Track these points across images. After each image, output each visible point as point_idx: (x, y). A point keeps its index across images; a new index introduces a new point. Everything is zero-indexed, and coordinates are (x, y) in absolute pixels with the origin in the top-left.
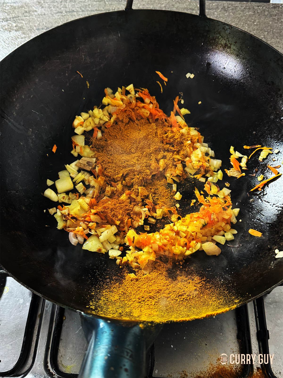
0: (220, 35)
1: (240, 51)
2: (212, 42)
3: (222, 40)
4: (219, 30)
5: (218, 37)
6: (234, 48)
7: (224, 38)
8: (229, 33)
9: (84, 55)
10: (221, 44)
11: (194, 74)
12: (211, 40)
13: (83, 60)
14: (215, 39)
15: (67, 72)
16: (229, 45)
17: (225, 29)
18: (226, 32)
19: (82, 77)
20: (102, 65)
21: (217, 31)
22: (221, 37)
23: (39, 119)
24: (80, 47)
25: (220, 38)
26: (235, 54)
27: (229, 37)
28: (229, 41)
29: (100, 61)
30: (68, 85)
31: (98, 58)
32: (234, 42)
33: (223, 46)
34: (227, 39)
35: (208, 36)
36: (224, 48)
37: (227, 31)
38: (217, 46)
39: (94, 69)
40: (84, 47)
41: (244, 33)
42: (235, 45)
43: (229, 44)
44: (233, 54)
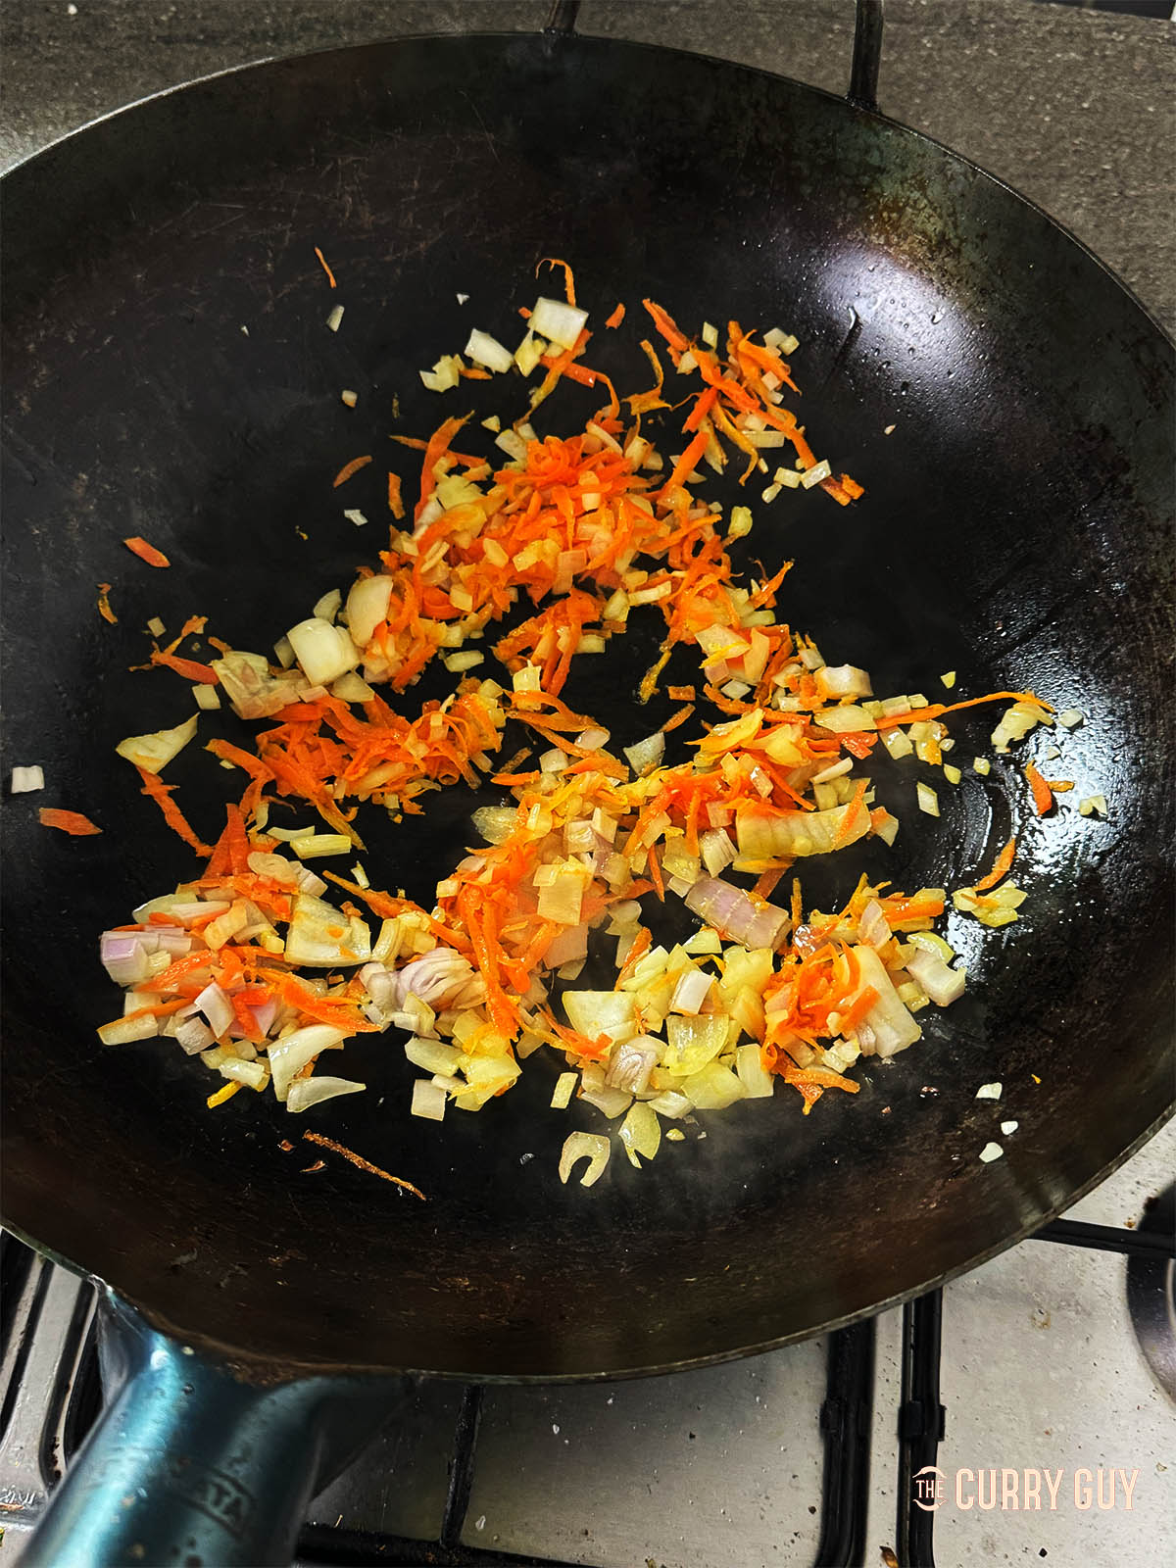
0: (926, 197)
1: (995, 273)
2: (890, 218)
3: (931, 216)
4: (921, 173)
5: (915, 202)
6: (975, 257)
7: (938, 210)
8: (963, 195)
9: (352, 195)
10: (924, 233)
11: (798, 339)
12: (886, 207)
13: (347, 214)
14: (904, 206)
15: (271, 255)
16: (955, 243)
17: (949, 173)
18: (952, 186)
19: (333, 283)
20: (422, 246)
21: (913, 177)
22: (925, 201)
23: (125, 437)
24: (340, 161)
25: (922, 205)
26: (975, 285)
27: (959, 209)
28: (956, 227)
29: (419, 227)
30: (269, 308)
31: (410, 216)
32: (977, 236)
33: (930, 241)
34: (949, 216)
35: (877, 190)
36: (932, 252)
37: (952, 183)
38: (905, 239)
39: (388, 258)
40: (354, 161)
41: (1022, 203)
42: (977, 246)
43: (957, 237)
44: (967, 282)
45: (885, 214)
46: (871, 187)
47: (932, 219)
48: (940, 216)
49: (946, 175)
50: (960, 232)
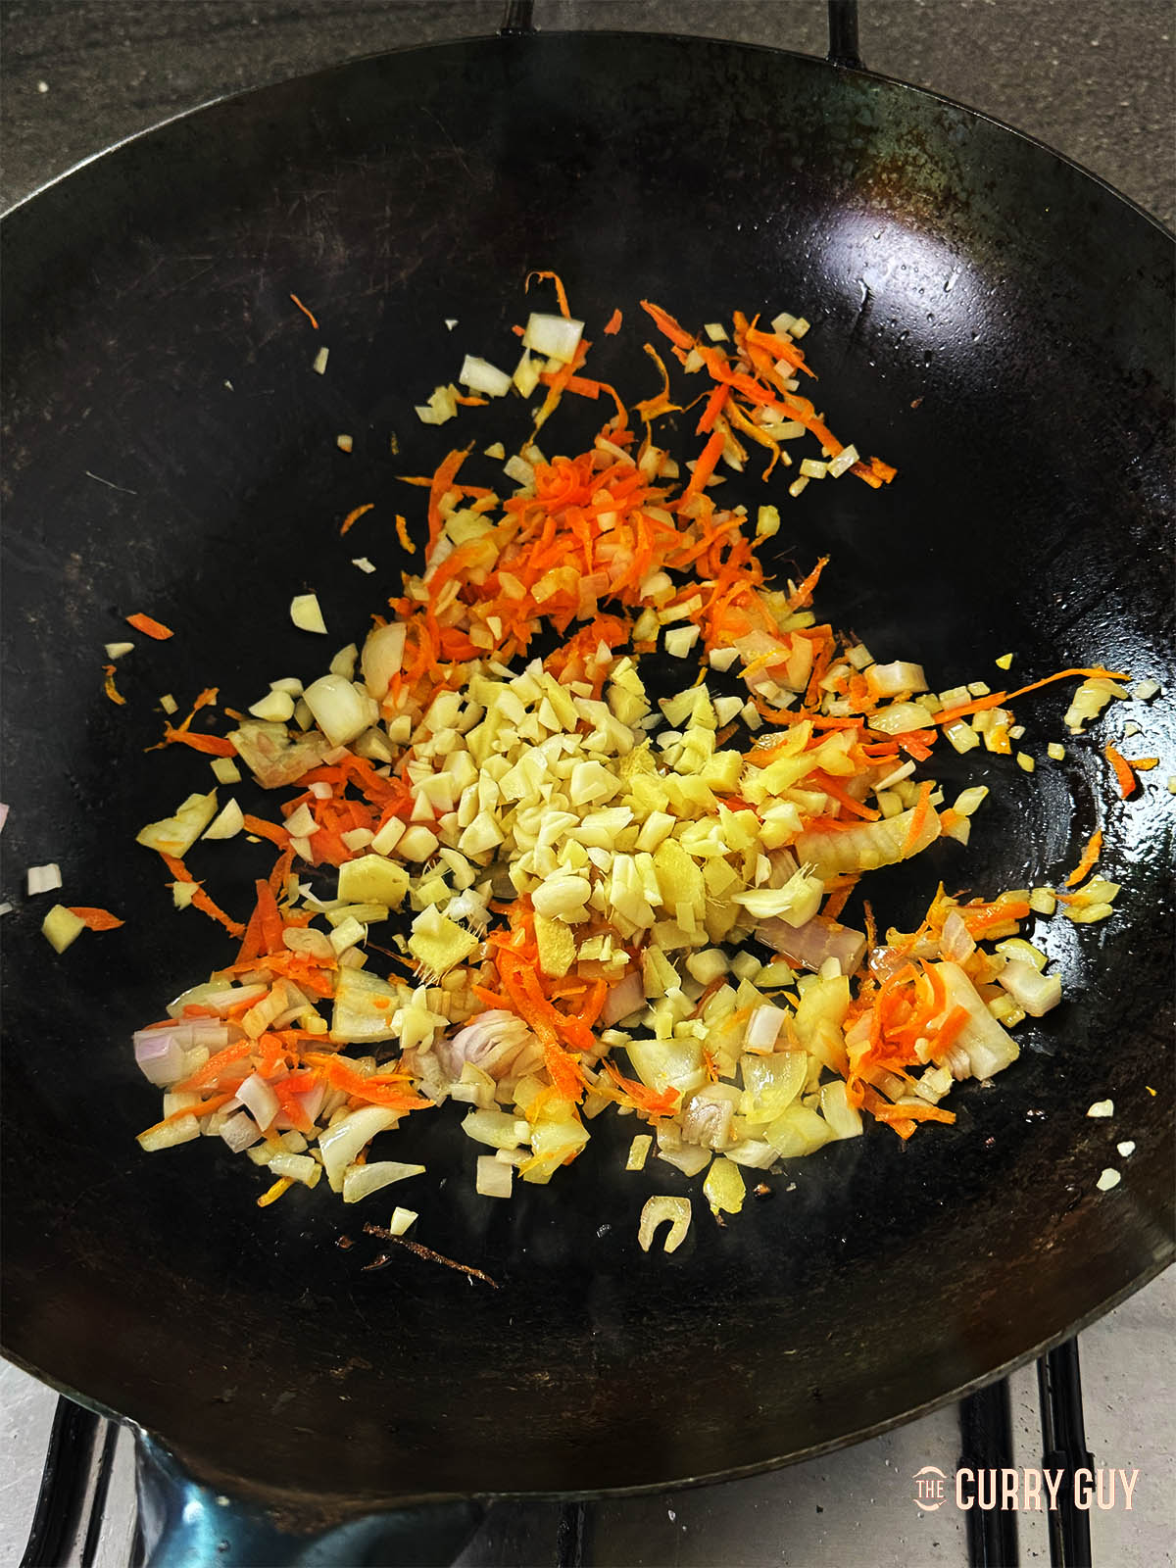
0: (925, 152)
1: (1009, 222)
2: (890, 180)
3: (933, 171)
4: (917, 126)
5: (914, 158)
6: (987, 209)
7: (940, 164)
8: (964, 144)
9: (323, 230)
10: (928, 191)
11: (808, 320)
12: (885, 169)
13: (321, 252)
14: (904, 165)
15: (246, 303)
16: (963, 196)
17: (946, 123)
18: (951, 136)
19: (314, 323)
20: (403, 275)
21: (910, 132)
22: (925, 156)
23: (116, 511)
24: (306, 198)
25: (923, 161)
26: (989, 238)
27: (961, 159)
28: (961, 179)
29: (397, 255)
30: (251, 359)
31: (387, 245)
32: (986, 186)
33: (936, 198)
34: (952, 168)
35: (872, 151)
36: (939, 209)
37: (951, 133)
38: (909, 200)
39: (370, 292)
40: (320, 196)
41: (1029, 144)
42: (986, 196)
43: (963, 190)
44: (980, 236)
45: (884, 176)
46: (866, 150)
47: (935, 175)
48: (944, 170)
49: (943, 125)
50: (966, 184)
